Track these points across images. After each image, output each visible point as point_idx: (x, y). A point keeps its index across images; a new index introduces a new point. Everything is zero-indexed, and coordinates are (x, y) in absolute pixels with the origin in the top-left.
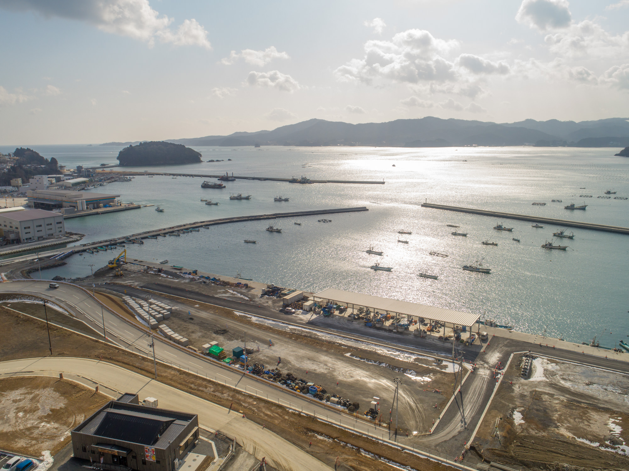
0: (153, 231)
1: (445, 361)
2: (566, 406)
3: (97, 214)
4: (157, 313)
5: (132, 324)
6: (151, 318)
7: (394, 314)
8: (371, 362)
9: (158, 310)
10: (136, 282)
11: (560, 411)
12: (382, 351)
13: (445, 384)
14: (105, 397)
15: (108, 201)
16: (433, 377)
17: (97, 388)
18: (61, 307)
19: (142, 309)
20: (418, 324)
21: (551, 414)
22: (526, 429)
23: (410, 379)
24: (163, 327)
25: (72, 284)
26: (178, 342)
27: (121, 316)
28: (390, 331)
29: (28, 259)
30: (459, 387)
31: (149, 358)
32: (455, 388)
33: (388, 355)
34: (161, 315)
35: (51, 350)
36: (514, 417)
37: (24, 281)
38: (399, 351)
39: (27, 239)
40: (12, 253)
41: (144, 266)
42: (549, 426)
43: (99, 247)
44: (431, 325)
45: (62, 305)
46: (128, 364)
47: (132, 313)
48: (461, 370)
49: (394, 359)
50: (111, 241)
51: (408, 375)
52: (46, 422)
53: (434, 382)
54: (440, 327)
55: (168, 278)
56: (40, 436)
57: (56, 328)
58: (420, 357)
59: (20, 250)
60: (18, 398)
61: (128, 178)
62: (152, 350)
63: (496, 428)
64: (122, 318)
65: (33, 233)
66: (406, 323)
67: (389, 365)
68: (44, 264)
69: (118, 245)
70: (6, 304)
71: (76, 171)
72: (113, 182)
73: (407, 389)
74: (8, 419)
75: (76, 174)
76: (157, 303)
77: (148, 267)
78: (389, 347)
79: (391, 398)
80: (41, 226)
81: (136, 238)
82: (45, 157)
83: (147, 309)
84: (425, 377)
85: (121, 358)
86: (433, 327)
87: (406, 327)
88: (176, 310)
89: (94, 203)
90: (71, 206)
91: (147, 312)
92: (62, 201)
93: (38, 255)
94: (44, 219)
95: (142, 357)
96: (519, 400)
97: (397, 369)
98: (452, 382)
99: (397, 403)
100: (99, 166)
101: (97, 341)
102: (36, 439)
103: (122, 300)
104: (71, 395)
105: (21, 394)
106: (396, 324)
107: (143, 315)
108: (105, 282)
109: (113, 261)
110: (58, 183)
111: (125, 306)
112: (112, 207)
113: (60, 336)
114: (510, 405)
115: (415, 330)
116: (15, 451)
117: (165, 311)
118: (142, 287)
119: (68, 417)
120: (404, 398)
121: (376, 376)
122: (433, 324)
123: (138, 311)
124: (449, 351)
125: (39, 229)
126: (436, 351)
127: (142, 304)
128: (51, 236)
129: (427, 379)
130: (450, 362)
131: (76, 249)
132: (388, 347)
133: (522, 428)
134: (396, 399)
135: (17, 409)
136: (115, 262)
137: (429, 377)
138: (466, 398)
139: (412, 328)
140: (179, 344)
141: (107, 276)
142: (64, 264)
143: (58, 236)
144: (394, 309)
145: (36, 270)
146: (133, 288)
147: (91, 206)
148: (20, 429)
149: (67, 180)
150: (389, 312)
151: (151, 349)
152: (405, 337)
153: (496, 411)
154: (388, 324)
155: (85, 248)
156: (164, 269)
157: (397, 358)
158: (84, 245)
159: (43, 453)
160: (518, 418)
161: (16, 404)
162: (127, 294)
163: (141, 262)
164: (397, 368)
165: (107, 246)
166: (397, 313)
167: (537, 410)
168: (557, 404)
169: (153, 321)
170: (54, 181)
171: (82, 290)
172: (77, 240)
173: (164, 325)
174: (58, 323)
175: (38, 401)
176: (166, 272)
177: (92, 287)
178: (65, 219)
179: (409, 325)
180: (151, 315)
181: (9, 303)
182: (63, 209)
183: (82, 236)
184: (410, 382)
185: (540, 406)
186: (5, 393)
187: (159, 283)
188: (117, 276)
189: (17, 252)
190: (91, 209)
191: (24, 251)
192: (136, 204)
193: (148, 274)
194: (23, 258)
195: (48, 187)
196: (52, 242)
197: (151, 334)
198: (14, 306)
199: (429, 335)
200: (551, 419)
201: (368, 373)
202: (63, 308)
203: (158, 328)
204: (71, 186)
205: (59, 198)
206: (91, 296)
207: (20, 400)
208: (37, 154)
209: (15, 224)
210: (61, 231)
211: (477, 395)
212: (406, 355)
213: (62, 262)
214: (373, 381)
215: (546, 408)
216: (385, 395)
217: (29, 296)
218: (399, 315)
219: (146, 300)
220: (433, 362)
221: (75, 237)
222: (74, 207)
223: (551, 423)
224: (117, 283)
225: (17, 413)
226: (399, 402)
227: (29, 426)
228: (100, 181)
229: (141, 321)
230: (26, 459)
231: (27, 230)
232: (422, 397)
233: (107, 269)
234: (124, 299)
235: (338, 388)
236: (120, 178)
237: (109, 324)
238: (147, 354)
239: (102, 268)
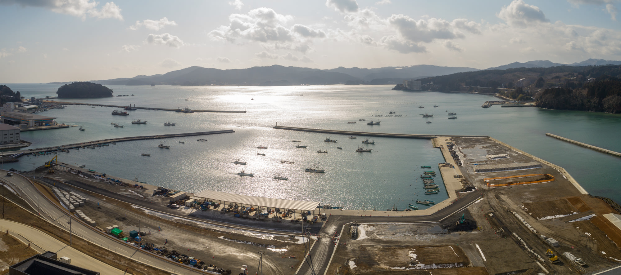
0: (77, 144)
1: (297, 236)
2: (382, 251)
3: (41, 129)
4: (75, 201)
5: (57, 207)
6: (71, 204)
7: (257, 207)
8: (240, 241)
9: (76, 199)
10: (62, 178)
11: (379, 255)
12: (248, 233)
13: (298, 251)
14: (34, 251)
15: (49, 121)
16: (289, 248)
17: (29, 244)
18: (12, 189)
19: (65, 197)
20: (275, 213)
21: (373, 257)
22: (359, 270)
23: (271, 251)
24: (78, 211)
25: (21, 175)
26: (89, 223)
27: (50, 200)
28: (254, 219)
30: (309, 252)
31: (67, 231)
32: (305, 254)
33: (253, 236)
34: (77, 203)
35: (3, 215)
36: (349, 264)
38: (261, 233)
41: (68, 168)
42: (373, 265)
43: (40, 152)
44: (284, 213)
45: (13, 187)
46: (52, 233)
47: (58, 199)
48: (309, 241)
49: (258, 238)
50: (48, 149)
51: (269, 249)
53: (289, 251)
54: (292, 214)
55: (85, 178)
57: (8, 202)
58: (278, 236)
61: (63, 107)
62: (70, 226)
63: (338, 274)
64: (50, 202)
66: (266, 213)
67: (254, 243)
68: (6, 159)
69: (52, 152)
71: (31, 101)
72: (52, 108)
73: (269, 258)
75: (30, 103)
76: (75, 195)
77: (71, 169)
78: (254, 231)
79: (257, 265)
80: (6, 135)
81: (65, 148)
82: (14, 91)
83: (68, 198)
84: (283, 248)
86: (287, 214)
87: (266, 216)
88: (89, 200)
89: (40, 122)
91: (68, 200)
92: (21, 120)
94: (9, 130)
95: (62, 230)
96: (351, 254)
97: (260, 245)
98: (303, 250)
99: (262, 268)
100: (45, 97)
101: (32, 215)
103: (52, 189)
104: (13, 245)
106: (258, 214)
107: (65, 201)
108: (42, 176)
109: (48, 162)
110: (19, 108)
111: (53, 194)
112: (50, 125)
114: (346, 258)
115: (273, 217)
117: (81, 201)
118: (66, 182)
120: (267, 264)
121: (244, 251)
122: (287, 212)
123: (62, 199)
124: (299, 229)
126: (290, 230)
127: (65, 194)
128: (11, 142)
129: (284, 250)
130: (301, 236)
131: (26, 152)
132: (253, 231)
133: (355, 270)
134: (260, 266)
136: (49, 163)
137: (286, 248)
138: (314, 258)
139: (271, 216)
140: (89, 224)
141: (43, 172)
142: (18, 161)
143: (16, 142)
144: (256, 203)
146: (60, 182)
147: (37, 124)
149: (25, 106)
150: (252, 206)
152: (266, 222)
153: (337, 263)
154: (252, 214)
155: (31, 152)
156: (82, 171)
157: (260, 238)
158: (31, 150)
160: (352, 265)
162: (55, 186)
163: (67, 165)
164: (261, 244)
165: (45, 152)
166: (258, 206)
167: (364, 257)
168: (376, 250)
169: (72, 207)
170: (17, 106)
171: (27, 180)
172: (27, 146)
173: (79, 211)
174: (10, 198)
176: (83, 174)
177: (33, 178)
178: (21, 131)
179: (268, 214)
180: (70, 202)
182: (21, 125)
183: (30, 144)
184: (271, 253)
185: (366, 254)
187: (78, 181)
188: (50, 173)
190: (37, 126)
192: (66, 124)
193: (71, 174)
195: (13, 110)
196: (12, 145)
197: (70, 215)
199: (284, 219)
200: (374, 261)
201: (237, 250)
202: (14, 190)
203: (75, 212)
204: (27, 110)
205: (19, 118)
206: (32, 185)
208: (9, 89)
210: (17, 139)
211: (322, 256)
212: (267, 235)
213: (16, 160)
214: (242, 254)
215: (370, 255)
216: (251, 264)
218: (260, 208)
219: (68, 192)
220: (288, 238)
221: (26, 144)
222: (27, 124)
223: (374, 263)
224: (49, 178)
226: (263, 267)
228: (45, 108)
229: (63, 206)
232: (281, 262)
233: (43, 167)
234: (53, 189)
235: (214, 261)
236: (57, 106)
237: (42, 204)
238: (66, 228)
239: (41, 167)
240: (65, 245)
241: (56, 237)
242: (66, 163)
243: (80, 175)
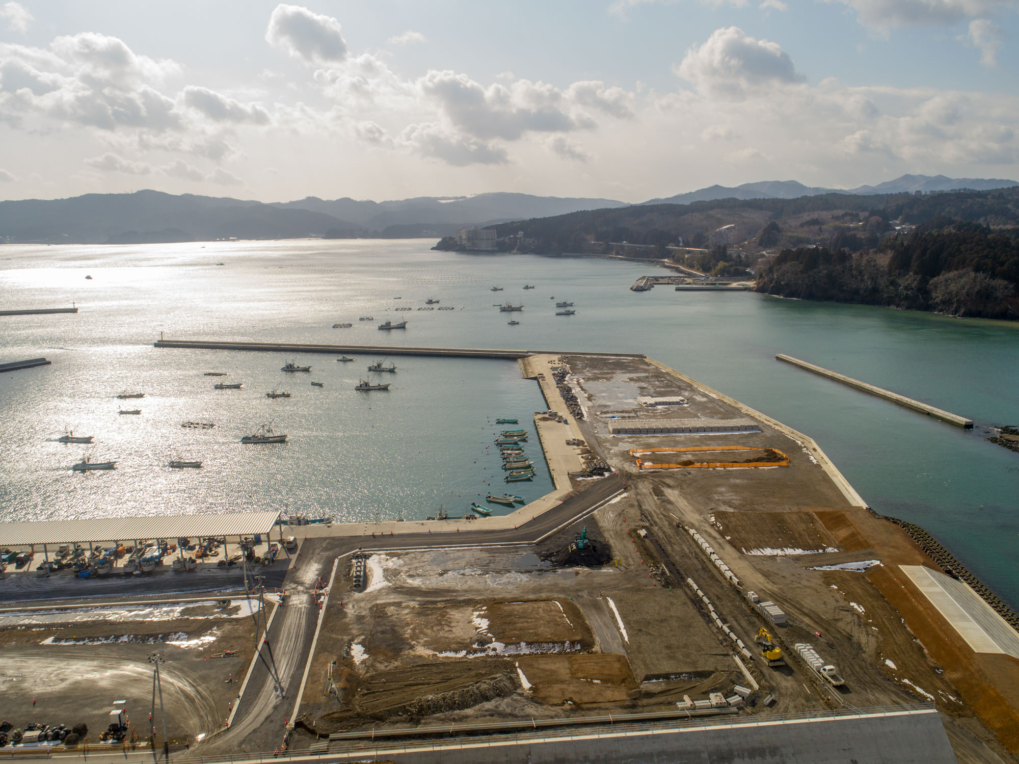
1: (234, 599)
2: (419, 614)
7: (132, 544)
8: (98, 640)
11: (412, 624)
12: (117, 614)
13: (239, 637)
16: (219, 633)
20: (178, 550)
21: (401, 631)
22: (372, 666)
23: (179, 647)
28: (128, 575)
30: (264, 635)
32: (257, 639)
33: (131, 619)
36: (353, 653)
38: (150, 605)
42: (401, 650)
44: (201, 546)
48: (263, 607)
49: (142, 622)
51: (174, 643)
53: (220, 640)
54: (218, 546)
58: (191, 606)
63: (330, 679)
66: (156, 554)
67: (136, 637)
73: (175, 668)
78: (131, 605)
79: (148, 693)
84: (205, 636)
86: (206, 548)
87: (157, 561)
96: (356, 626)
97: (151, 639)
98: (250, 631)
99: (161, 697)
106: (137, 561)
114: (345, 637)
115: (174, 563)
120: (172, 684)
121: (113, 662)
122: (205, 544)
124: (238, 581)
126: (217, 587)
129: (208, 639)
130: (243, 599)
132: (128, 605)
133: (366, 666)
134: (157, 692)
137: (211, 635)
138: (278, 649)
139: (168, 560)
144: (128, 535)
150: (120, 542)
152: (158, 578)
153: (326, 653)
154: (121, 563)
157: (149, 619)
160: (358, 653)
164: (152, 636)
166: (135, 540)
167: (383, 632)
168: (407, 614)
179: (162, 555)
184: (178, 654)
185: (385, 625)
199: (200, 564)
200: (403, 640)
201: (95, 663)
211: (294, 639)
212: (165, 609)
214: (109, 673)
215: (394, 626)
216: (135, 692)
218: (141, 543)
220: (214, 607)
223: (404, 644)
226: (164, 695)
232: (204, 672)
235: (37, 710)
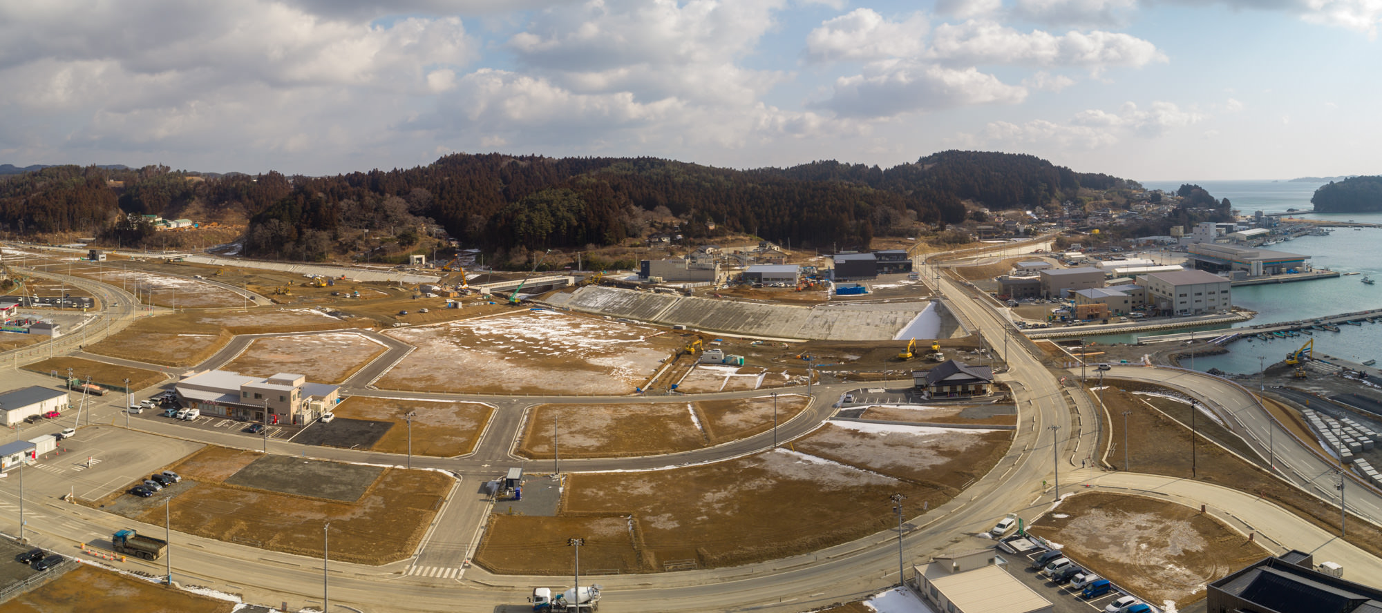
0: (1356, 314)
3: (1277, 282)
4: (1352, 440)
5: (1313, 451)
6: (1344, 446)
9: (1356, 436)
10: (1325, 389)
14: (1262, 550)
15: (1294, 263)
17: (1252, 536)
18: (1214, 413)
19: (1331, 431)
24: (1361, 462)
25: (1233, 382)
27: (1298, 438)
29: (1180, 339)
31: (1334, 505)
34: (1358, 444)
35: (1194, 470)
37: (1171, 369)
39: (1181, 311)
40: (1160, 329)
41: (1339, 367)
43: (1275, 331)
45: (1216, 410)
46: (1302, 510)
47: (1314, 436)
50: (1294, 324)
52: (1176, 564)
55: (1373, 387)
56: (1164, 580)
57: (1204, 442)
59: (1172, 325)
60: (1144, 525)
61: (1325, 231)
62: (1341, 495)
64: (1300, 443)
65: (1190, 304)
68: (1199, 348)
69: (1303, 331)
70: (1145, 397)
71: (1254, 219)
72: (1302, 235)
74: (1127, 547)
75: (1253, 224)
76: (1353, 425)
77: (1345, 369)
80: (1200, 294)
81: (1330, 323)
83: (1337, 432)
85: (1291, 499)
89: (1274, 266)
90: (1242, 269)
91: (1338, 437)
92: (1232, 261)
93: (1192, 335)
94: (1205, 285)
95: (1324, 502)
101: (1259, 470)
102: (1159, 582)
103: (1301, 414)
104: (1214, 537)
105: (1148, 520)
107: (1331, 440)
108: (1280, 385)
109: (1293, 355)
110: (1229, 236)
111: (1305, 424)
112: (1299, 273)
113: (1208, 453)
116: (1130, 590)
117: (1365, 438)
118: (1332, 398)
119: (1206, 566)
123: (1324, 434)
125: (1198, 298)
127: (1331, 423)
128: (1212, 310)
131: (1244, 332)
135: (1140, 538)
136: (1296, 356)
141: (1283, 376)
142: (1226, 352)
143: (1222, 310)
145: (1188, 356)
146: (1319, 398)
147: (1269, 270)
148: (1140, 565)
149: (1241, 231)
151: (1339, 493)
155: (1256, 332)
156: (1369, 373)
158: (1255, 328)
159: (1166, 602)
161: (1140, 532)
162: (1309, 407)
163: (1335, 359)
165: (1287, 331)
169: (1346, 452)
170: (1223, 231)
171: (1246, 392)
172: (1246, 320)
173: (1363, 460)
174: (1209, 435)
175: (1168, 535)
176: (1371, 379)
177: (1261, 389)
178: (1232, 287)
180: (1343, 441)
181: (1149, 397)
182: (1232, 272)
183: (1254, 314)
186: (1128, 514)
187: (1359, 394)
188: (1297, 378)
189: (1167, 328)
190: (1269, 276)
191: (1177, 327)
192: (1333, 271)
193: (1343, 380)
194: (1173, 337)
195: (1216, 240)
196: (1212, 318)
197: (1341, 471)
198: (1155, 401)
202: (1217, 415)
203: (1353, 462)
204: (1245, 240)
205: (1228, 256)
206: (1257, 403)
207: (1145, 528)
208: (1206, 193)
209: (1169, 289)
210: (1225, 304)
213: (1222, 349)
217: (1175, 391)
219: (1337, 418)
221: (1243, 314)
222: (1247, 270)
224: (1297, 389)
225: (1139, 543)
227: (1152, 563)
228: (1285, 235)
229: (1328, 450)
230: (1141, 602)
231: (1183, 299)
233: (1283, 365)
234: (1304, 414)
236: (1313, 231)
237: (1279, 447)
238: (1332, 500)
239: (1277, 364)
240: (1330, 536)
241: (1311, 518)
242: (1332, 356)
243: (1365, 382)
